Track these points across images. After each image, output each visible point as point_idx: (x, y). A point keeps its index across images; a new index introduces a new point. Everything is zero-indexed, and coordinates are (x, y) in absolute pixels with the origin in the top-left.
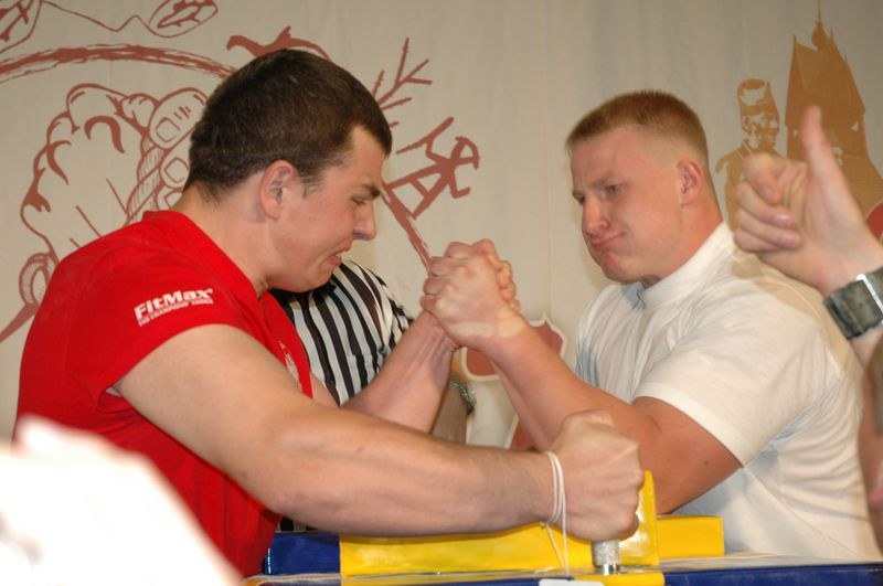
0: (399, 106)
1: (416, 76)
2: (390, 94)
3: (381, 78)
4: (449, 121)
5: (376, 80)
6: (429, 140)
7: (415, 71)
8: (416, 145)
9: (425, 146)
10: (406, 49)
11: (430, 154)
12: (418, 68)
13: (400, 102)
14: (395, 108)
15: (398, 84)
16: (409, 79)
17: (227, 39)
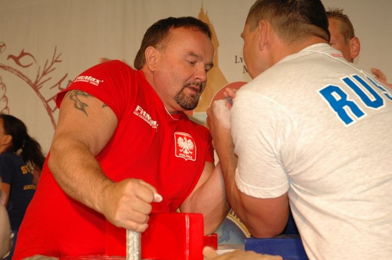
0: (52, 72)
1: (57, 60)
2: (49, 68)
3: (47, 62)
4: (66, 75)
5: (45, 63)
6: (60, 83)
7: (57, 58)
8: (56, 85)
9: (58, 86)
10: (55, 50)
11: (60, 88)
12: (59, 56)
13: (52, 70)
14: (50, 73)
15: (52, 63)
16: (56, 61)
17: (7, 56)
